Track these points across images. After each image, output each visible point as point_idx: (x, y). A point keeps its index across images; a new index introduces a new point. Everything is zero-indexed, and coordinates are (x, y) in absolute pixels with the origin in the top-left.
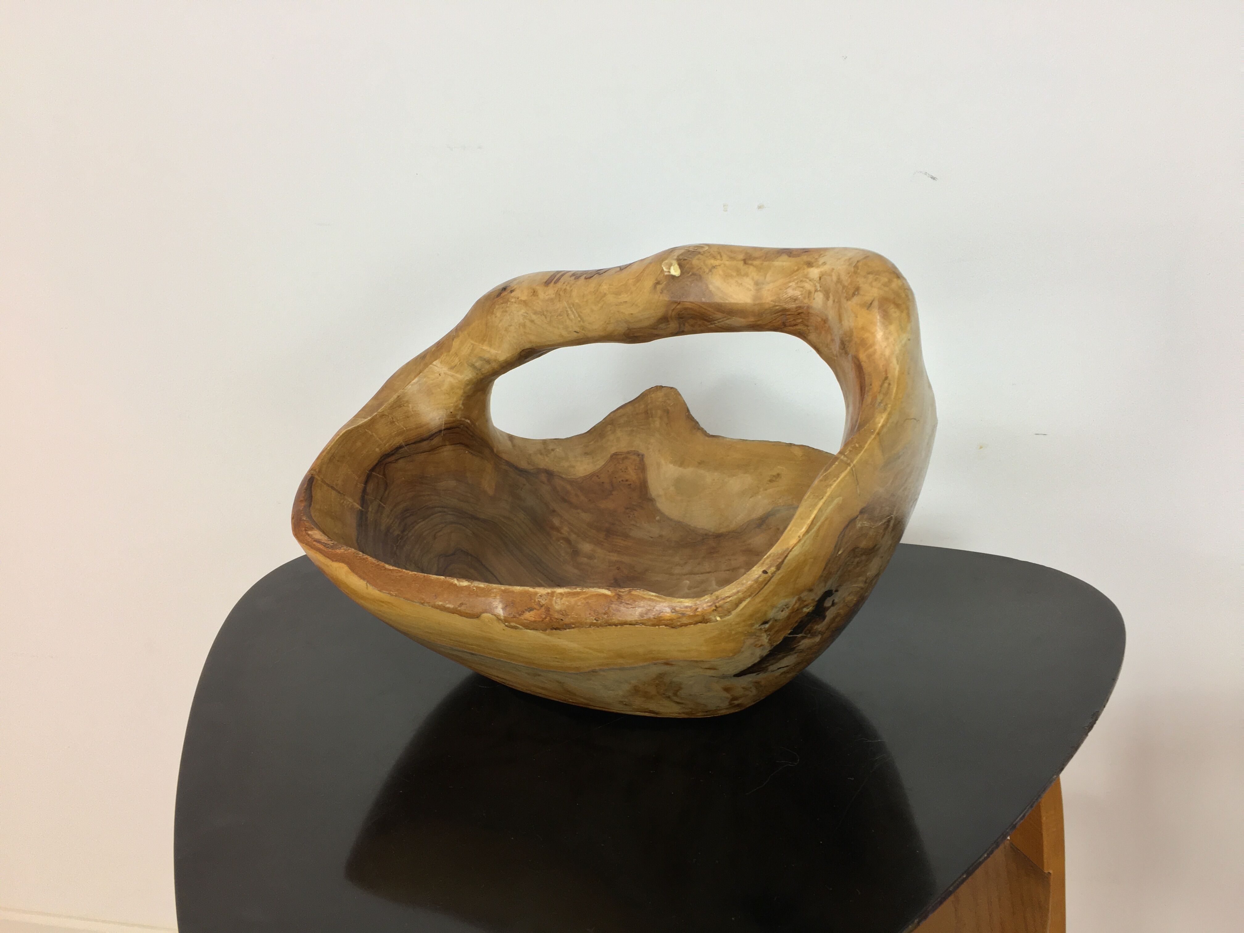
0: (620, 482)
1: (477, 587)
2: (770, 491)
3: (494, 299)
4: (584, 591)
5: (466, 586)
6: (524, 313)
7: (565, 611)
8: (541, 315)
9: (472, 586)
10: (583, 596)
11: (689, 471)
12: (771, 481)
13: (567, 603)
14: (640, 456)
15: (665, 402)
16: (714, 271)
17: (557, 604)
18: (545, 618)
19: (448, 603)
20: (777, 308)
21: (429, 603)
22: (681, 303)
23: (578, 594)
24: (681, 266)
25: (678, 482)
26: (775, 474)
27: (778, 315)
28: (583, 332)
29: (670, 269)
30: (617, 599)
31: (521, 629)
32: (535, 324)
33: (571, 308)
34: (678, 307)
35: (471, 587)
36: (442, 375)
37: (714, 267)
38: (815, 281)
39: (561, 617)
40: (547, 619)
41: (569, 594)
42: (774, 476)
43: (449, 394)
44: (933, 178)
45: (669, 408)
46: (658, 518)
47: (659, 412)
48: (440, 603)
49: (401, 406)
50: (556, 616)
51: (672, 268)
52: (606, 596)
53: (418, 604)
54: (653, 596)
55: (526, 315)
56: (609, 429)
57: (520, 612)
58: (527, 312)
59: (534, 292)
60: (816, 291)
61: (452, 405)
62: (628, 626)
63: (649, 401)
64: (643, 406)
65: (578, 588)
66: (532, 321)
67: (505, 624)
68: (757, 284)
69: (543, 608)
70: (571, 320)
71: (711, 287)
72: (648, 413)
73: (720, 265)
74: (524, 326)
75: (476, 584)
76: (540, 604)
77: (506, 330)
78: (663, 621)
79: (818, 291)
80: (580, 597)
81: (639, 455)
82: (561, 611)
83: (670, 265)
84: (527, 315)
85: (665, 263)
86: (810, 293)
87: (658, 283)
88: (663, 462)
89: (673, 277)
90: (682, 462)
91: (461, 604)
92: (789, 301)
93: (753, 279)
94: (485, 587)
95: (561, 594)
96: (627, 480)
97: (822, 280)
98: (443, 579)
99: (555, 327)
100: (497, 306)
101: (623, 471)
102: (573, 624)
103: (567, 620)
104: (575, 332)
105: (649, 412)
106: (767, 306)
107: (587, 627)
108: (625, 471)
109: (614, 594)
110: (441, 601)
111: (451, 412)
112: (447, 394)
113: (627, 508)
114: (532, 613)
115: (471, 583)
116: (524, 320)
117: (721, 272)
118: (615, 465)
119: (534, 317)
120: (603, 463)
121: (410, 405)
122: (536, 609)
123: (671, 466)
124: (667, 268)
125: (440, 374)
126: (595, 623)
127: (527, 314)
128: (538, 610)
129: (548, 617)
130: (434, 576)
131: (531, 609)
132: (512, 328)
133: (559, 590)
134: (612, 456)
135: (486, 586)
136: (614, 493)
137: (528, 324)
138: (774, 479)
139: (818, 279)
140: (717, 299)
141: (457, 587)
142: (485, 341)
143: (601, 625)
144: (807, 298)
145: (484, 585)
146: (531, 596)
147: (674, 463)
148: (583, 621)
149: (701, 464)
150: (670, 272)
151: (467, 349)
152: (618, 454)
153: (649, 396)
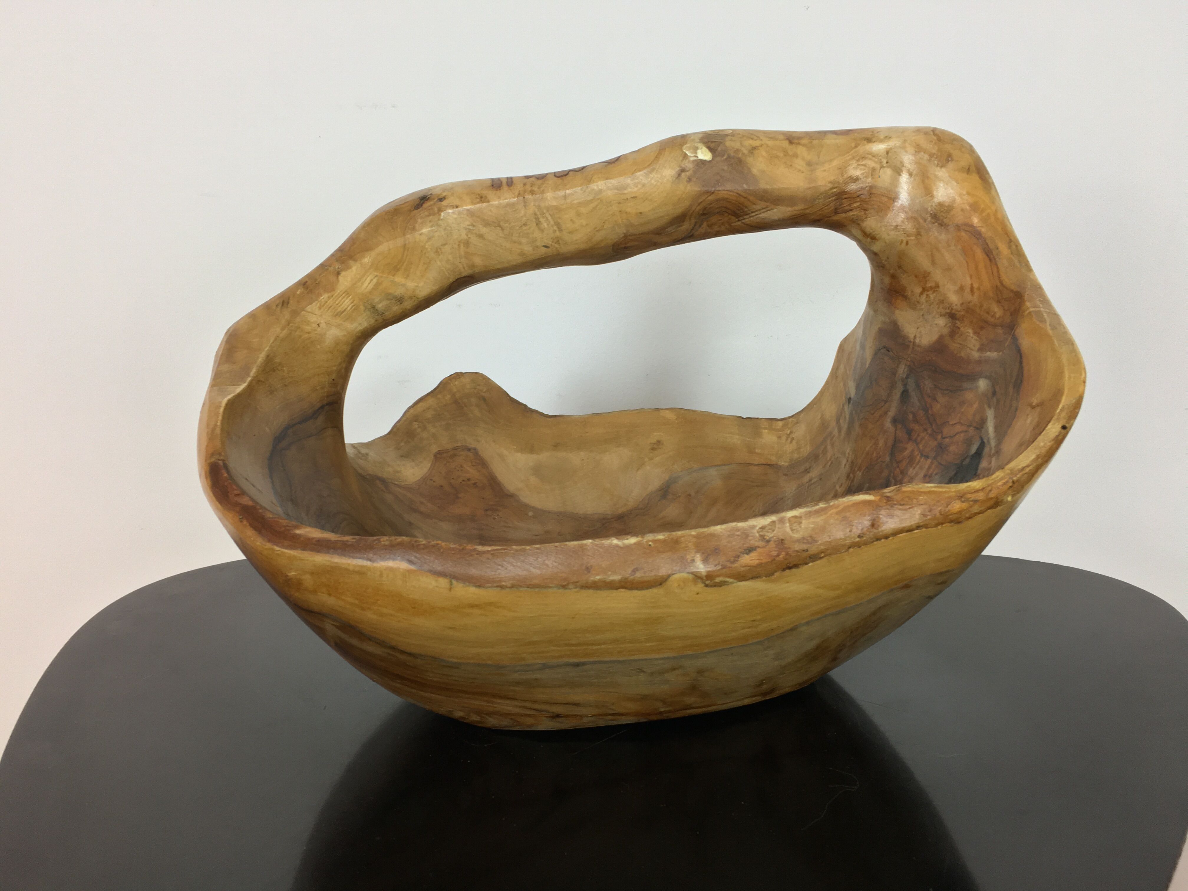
0: (461, 483)
1: (654, 541)
2: (657, 459)
3: (410, 211)
4: (832, 504)
5: (635, 544)
6: (469, 225)
7: (811, 537)
8: (495, 227)
9: (645, 541)
10: (834, 511)
11: (545, 457)
12: (653, 449)
13: (812, 526)
14: (472, 451)
15: (475, 389)
16: (756, 152)
17: (795, 531)
18: (778, 555)
19: (611, 575)
20: (835, 190)
21: (577, 582)
22: (716, 192)
24: (711, 149)
25: (537, 470)
26: (654, 441)
27: (832, 200)
28: (556, 245)
29: (696, 153)
30: (886, 502)
31: (732, 583)
32: (484, 239)
33: (544, 213)
34: (710, 198)
35: (645, 543)
36: (323, 325)
37: (755, 148)
38: (880, 156)
39: (805, 547)
40: (780, 557)
42: (654, 444)
43: (332, 353)
45: (483, 394)
46: (530, 514)
47: (473, 400)
48: (598, 577)
49: (275, 369)
50: (797, 547)
51: (699, 151)
52: (869, 502)
53: (555, 590)
54: (931, 487)
55: (471, 228)
57: (732, 559)
58: (474, 224)
59: (481, 197)
60: (882, 167)
61: (335, 368)
62: (904, 534)
64: (449, 396)
65: (820, 504)
66: (481, 236)
67: (704, 583)
68: (809, 164)
69: (772, 543)
70: (542, 230)
71: (755, 171)
73: (761, 146)
74: (467, 244)
75: (650, 537)
76: (765, 539)
77: (438, 252)
78: (950, 516)
79: (884, 167)
80: (830, 512)
81: (469, 450)
82: (804, 538)
83: (696, 149)
84: (474, 228)
85: (687, 147)
86: (874, 170)
87: (683, 170)
88: (505, 452)
89: (703, 162)
90: (532, 450)
91: (635, 571)
92: (849, 181)
93: (803, 159)
94: (667, 538)
96: (469, 480)
97: (890, 154)
98: (591, 543)
99: (515, 242)
100: (419, 221)
101: (458, 470)
102: (822, 553)
103: (813, 549)
104: (545, 246)
105: (459, 402)
106: (822, 190)
107: (843, 551)
108: (462, 470)
109: (879, 497)
110: (598, 575)
111: (333, 380)
112: (330, 352)
113: (487, 510)
114: (753, 555)
115: (643, 538)
116: (467, 235)
117: (764, 154)
118: (445, 465)
119: (484, 230)
120: (430, 465)
121: (285, 368)
122: (759, 547)
123: (519, 455)
124: (692, 153)
125: (318, 325)
126: (858, 542)
127: (474, 226)
128: (763, 547)
129: (783, 553)
130: (572, 543)
131: (750, 550)
132: (447, 248)
134: (436, 455)
135: (666, 536)
136: (460, 495)
137: (474, 240)
138: (655, 446)
139: (885, 154)
140: (763, 185)
141: (621, 548)
142: (398, 270)
143: (866, 544)
144: (870, 176)
145: (664, 535)
146: (746, 532)
147: (522, 450)
148: (840, 543)
149: (556, 446)
150: (697, 157)
151: (367, 285)
152: (443, 453)
153: (452, 384)
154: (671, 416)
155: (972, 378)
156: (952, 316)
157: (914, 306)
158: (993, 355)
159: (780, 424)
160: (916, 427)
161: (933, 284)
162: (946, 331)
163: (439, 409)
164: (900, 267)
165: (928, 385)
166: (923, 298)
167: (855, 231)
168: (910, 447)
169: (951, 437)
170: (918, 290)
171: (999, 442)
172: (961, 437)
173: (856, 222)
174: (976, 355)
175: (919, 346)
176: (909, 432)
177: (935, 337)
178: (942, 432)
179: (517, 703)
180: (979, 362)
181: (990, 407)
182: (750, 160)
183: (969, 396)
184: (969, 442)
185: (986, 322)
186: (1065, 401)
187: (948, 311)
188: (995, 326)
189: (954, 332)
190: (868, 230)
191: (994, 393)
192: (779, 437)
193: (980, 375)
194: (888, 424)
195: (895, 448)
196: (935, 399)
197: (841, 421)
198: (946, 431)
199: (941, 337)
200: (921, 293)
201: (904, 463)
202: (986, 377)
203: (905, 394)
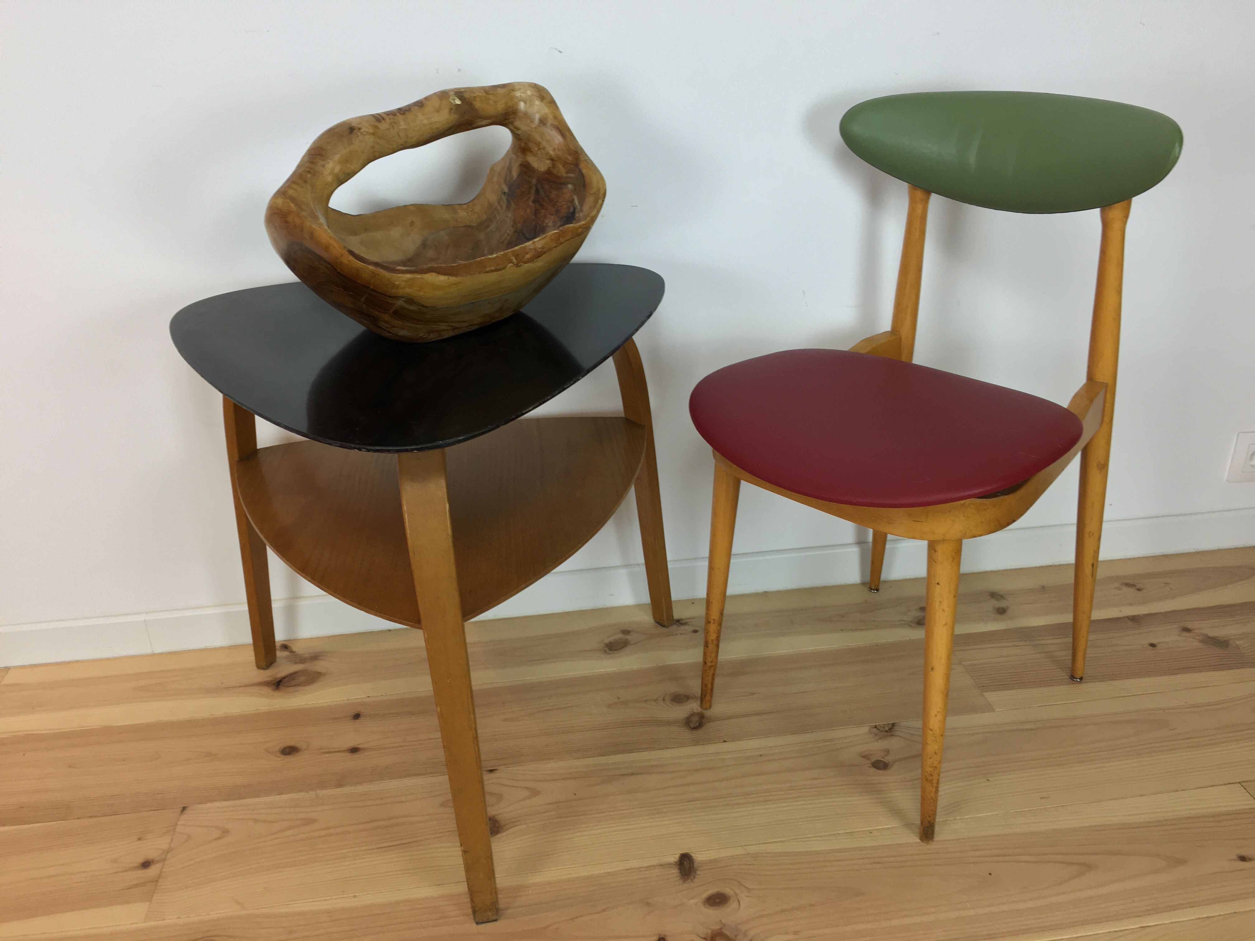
2: (415, 230)
3: (348, 136)
16: (476, 99)
17: (537, 246)
19: (491, 267)
20: (505, 110)
22: (464, 117)
23: (545, 237)
24: (460, 99)
33: (401, 131)
34: (462, 120)
35: (498, 256)
37: (475, 97)
39: (539, 251)
41: (541, 240)
44: (561, 52)
51: (456, 101)
57: (523, 257)
66: (378, 143)
68: (494, 102)
69: (532, 250)
71: (477, 107)
73: (477, 96)
75: (499, 254)
82: (540, 248)
83: (454, 100)
85: (451, 99)
87: (451, 109)
89: (458, 105)
92: (508, 108)
93: (492, 100)
95: (538, 241)
97: (522, 96)
98: (484, 258)
99: (390, 144)
100: (353, 139)
103: (542, 252)
104: (402, 145)
106: (500, 112)
114: (528, 255)
117: (478, 99)
128: (530, 252)
129: (536, 253)
133: (536, 240)
140: (480, 112)
146: (525, 248)
149: (366, 230)
150: (455, 103)
151: (337, 169)
154: (412, 208)
155: (565, 184)
156: (552, 159)
157: (535, 155)
158: (572, 175)
159: (465, 206)
160: (544, 203)
161: (542, 147)
162: (550, 166)
164: (528, 140)
165: (546, 186)
166: (539, 152)
167: (511, 127)
168: (543, 211)
169: (562, 206)
170: (536, 149)
171: (581, 208)
172: (565, 206)
173: (512, 123)
174: (565, 175)
175: (540, 171)
176: (542, 206)
177: (546, 168)
178: (557, 205)
179: (447, 324)
180: (567, 178)
181: (575, 195)
182: (474, 103)
183: (565, 191)
184: (569, 208)
185: (567, 162)
186: (602, 192)
187: (550, 158)
188: (570, 164)
189: (554, 166)
190: (516, 126)
191: (575, 190)
192: (467, 213)
193: (568, 183)
194: (531, 203)
195: (536, 213)
196: (551, 193)
197: (501, 203)
198: (558, 204)
199: (549, 168)
200: (538, 150)
201: (542, 218)
202: (571, 184)
203: (537, 191)
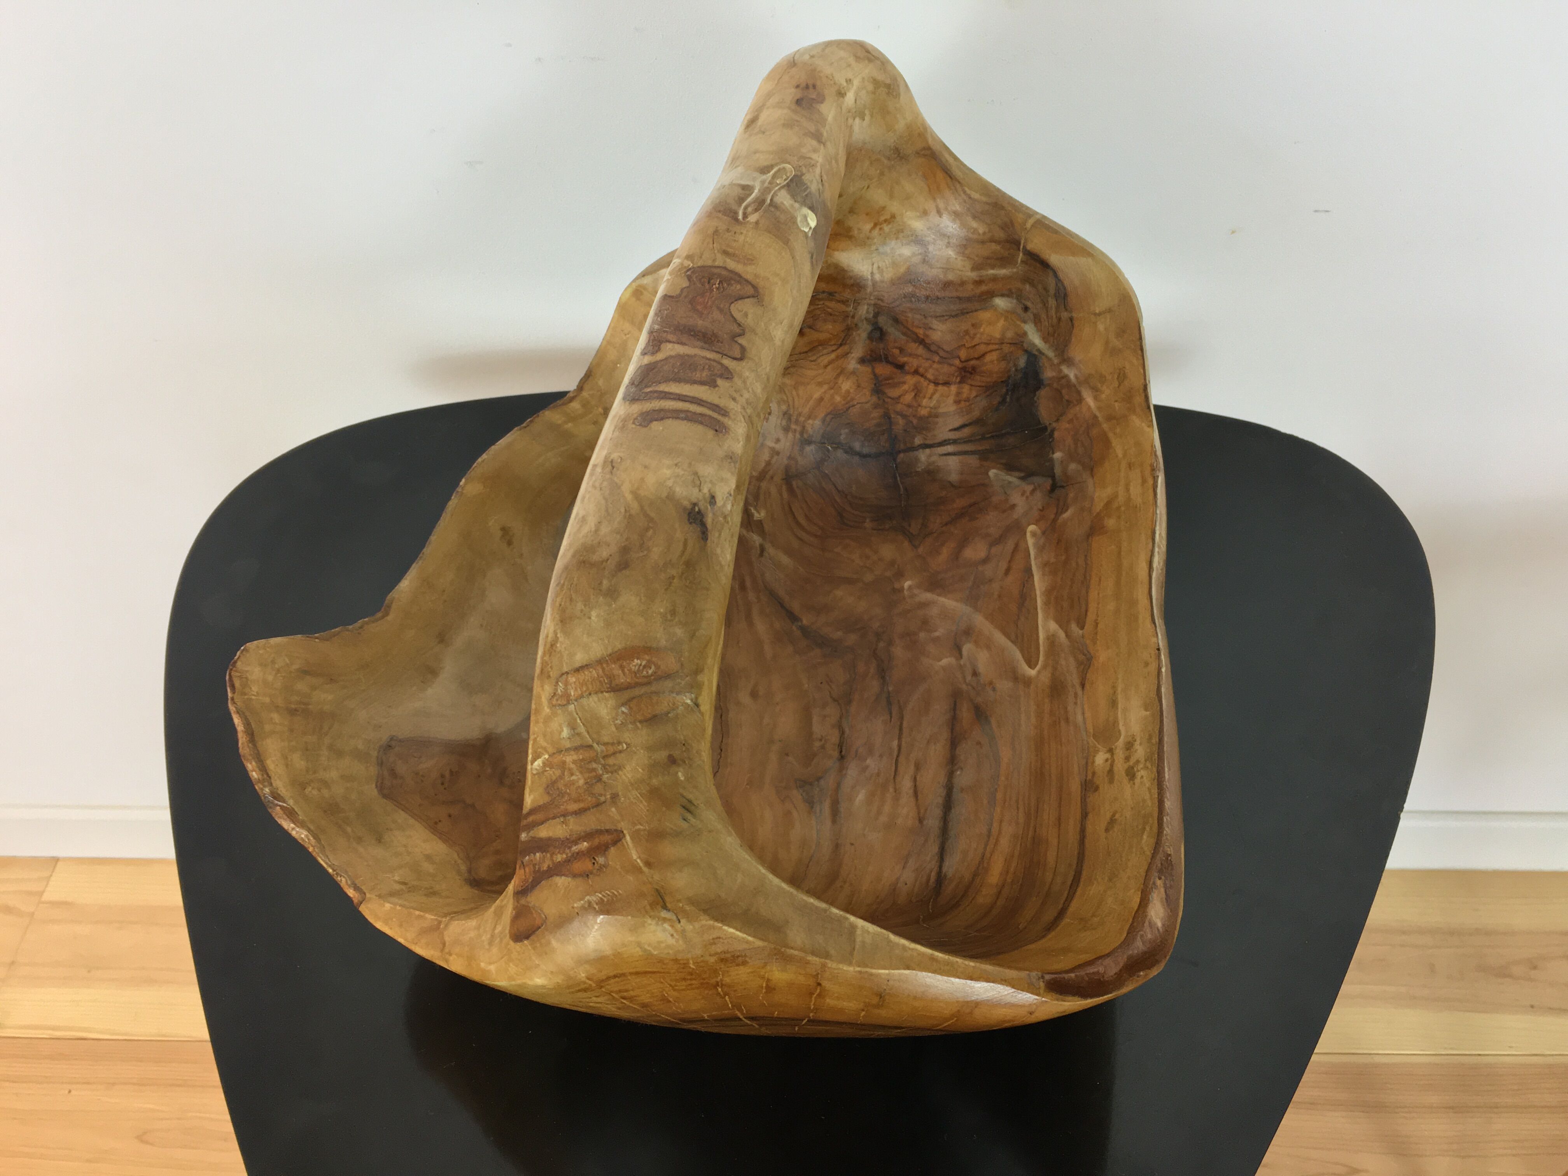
0: (445, 789)
11: (452, 662)
12: (510, 543)
14: (393, 743)
25: (469, 686)
26: (499, 533)
42: (503, 536)
47: (300, 686)
56: (315, 792)
63: (267, 700)
64: (276, 717)
72: (296, 710)
81: (390, 747)
88: (416, 705)
90: (428, 671)
96: (443, 776)
101: (422, 780)
105: (293, 706)
108: (422, 775)
113: (502, 783)
118: (405, 790)
123: (430, 691)
134: (385, 796)
136: (470, 801)
138: (507, 537)
147: (424, 684)
152: (382, 783)
153: (253, 697)
158: (1000, 271)
160: (911, 359)
163: (294, 743)
166: (875, 233)
168: (910, 379)
170: (868, 227)
175: (881, 283)
176: (901, 366)
183: (988, 315)
191: (1026, 309)
193: (993, 295)
196: (931, 327)
200: (872, 229)
201: (908, 397)
202: (1003, 295)
